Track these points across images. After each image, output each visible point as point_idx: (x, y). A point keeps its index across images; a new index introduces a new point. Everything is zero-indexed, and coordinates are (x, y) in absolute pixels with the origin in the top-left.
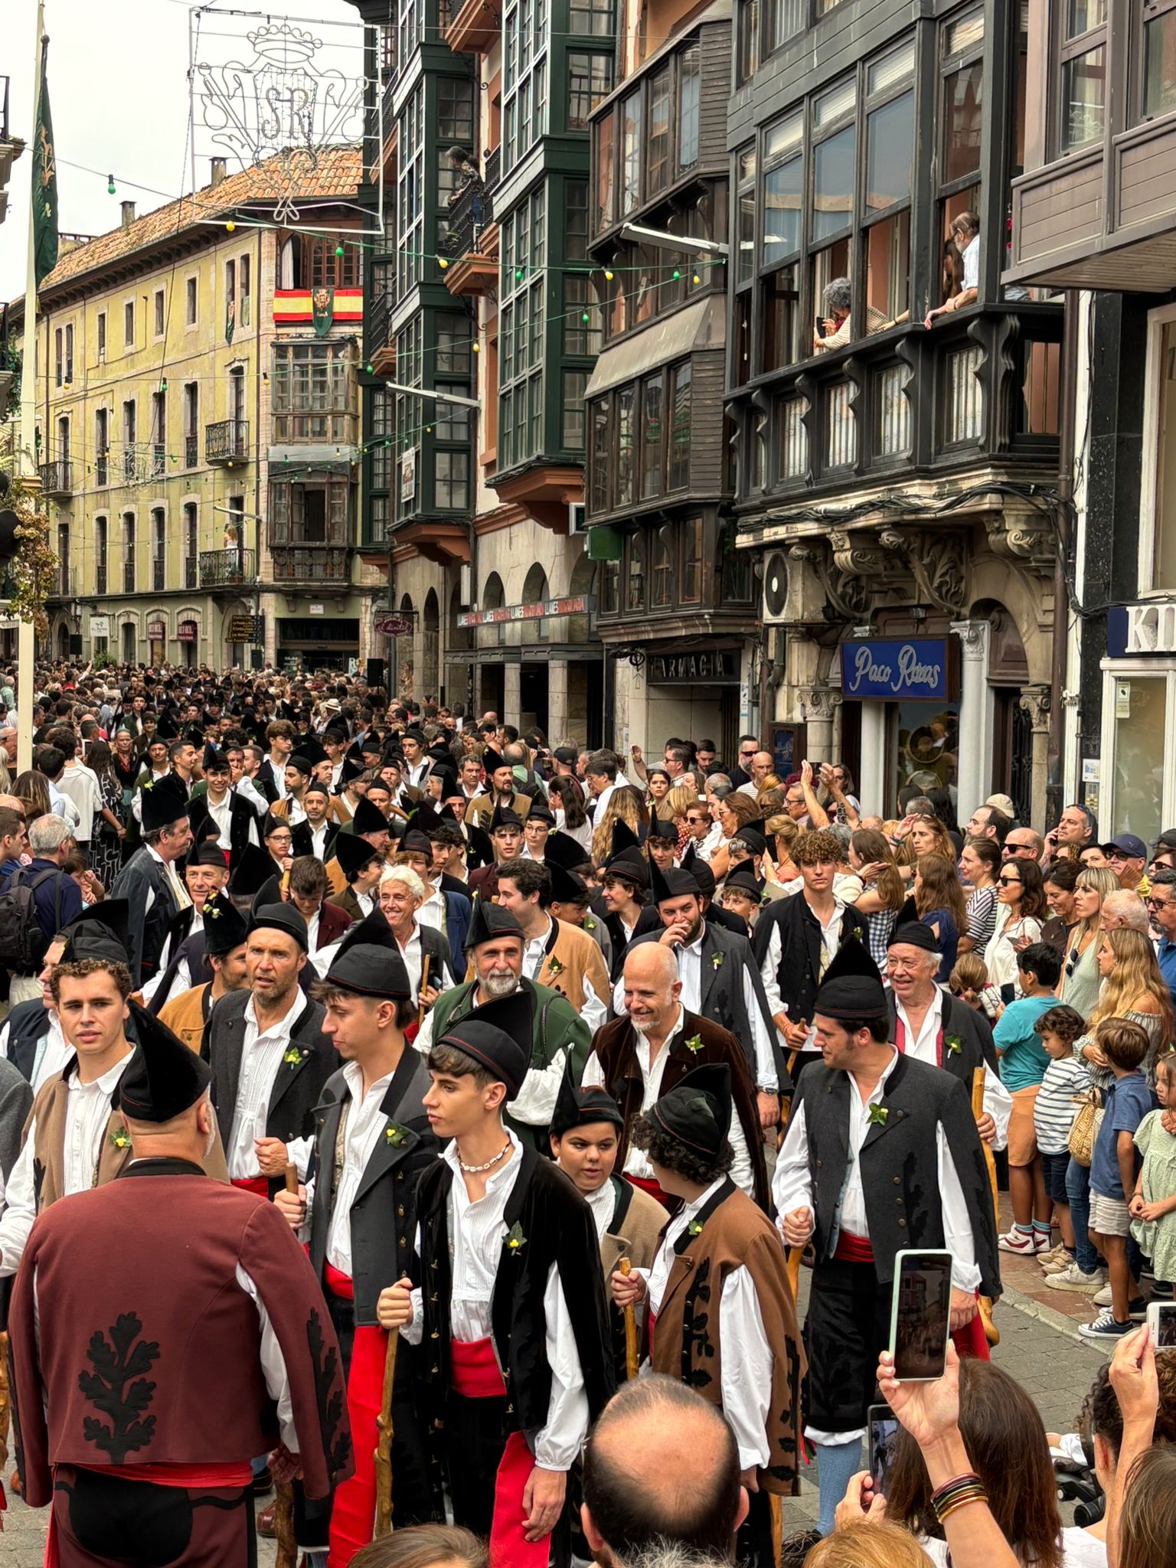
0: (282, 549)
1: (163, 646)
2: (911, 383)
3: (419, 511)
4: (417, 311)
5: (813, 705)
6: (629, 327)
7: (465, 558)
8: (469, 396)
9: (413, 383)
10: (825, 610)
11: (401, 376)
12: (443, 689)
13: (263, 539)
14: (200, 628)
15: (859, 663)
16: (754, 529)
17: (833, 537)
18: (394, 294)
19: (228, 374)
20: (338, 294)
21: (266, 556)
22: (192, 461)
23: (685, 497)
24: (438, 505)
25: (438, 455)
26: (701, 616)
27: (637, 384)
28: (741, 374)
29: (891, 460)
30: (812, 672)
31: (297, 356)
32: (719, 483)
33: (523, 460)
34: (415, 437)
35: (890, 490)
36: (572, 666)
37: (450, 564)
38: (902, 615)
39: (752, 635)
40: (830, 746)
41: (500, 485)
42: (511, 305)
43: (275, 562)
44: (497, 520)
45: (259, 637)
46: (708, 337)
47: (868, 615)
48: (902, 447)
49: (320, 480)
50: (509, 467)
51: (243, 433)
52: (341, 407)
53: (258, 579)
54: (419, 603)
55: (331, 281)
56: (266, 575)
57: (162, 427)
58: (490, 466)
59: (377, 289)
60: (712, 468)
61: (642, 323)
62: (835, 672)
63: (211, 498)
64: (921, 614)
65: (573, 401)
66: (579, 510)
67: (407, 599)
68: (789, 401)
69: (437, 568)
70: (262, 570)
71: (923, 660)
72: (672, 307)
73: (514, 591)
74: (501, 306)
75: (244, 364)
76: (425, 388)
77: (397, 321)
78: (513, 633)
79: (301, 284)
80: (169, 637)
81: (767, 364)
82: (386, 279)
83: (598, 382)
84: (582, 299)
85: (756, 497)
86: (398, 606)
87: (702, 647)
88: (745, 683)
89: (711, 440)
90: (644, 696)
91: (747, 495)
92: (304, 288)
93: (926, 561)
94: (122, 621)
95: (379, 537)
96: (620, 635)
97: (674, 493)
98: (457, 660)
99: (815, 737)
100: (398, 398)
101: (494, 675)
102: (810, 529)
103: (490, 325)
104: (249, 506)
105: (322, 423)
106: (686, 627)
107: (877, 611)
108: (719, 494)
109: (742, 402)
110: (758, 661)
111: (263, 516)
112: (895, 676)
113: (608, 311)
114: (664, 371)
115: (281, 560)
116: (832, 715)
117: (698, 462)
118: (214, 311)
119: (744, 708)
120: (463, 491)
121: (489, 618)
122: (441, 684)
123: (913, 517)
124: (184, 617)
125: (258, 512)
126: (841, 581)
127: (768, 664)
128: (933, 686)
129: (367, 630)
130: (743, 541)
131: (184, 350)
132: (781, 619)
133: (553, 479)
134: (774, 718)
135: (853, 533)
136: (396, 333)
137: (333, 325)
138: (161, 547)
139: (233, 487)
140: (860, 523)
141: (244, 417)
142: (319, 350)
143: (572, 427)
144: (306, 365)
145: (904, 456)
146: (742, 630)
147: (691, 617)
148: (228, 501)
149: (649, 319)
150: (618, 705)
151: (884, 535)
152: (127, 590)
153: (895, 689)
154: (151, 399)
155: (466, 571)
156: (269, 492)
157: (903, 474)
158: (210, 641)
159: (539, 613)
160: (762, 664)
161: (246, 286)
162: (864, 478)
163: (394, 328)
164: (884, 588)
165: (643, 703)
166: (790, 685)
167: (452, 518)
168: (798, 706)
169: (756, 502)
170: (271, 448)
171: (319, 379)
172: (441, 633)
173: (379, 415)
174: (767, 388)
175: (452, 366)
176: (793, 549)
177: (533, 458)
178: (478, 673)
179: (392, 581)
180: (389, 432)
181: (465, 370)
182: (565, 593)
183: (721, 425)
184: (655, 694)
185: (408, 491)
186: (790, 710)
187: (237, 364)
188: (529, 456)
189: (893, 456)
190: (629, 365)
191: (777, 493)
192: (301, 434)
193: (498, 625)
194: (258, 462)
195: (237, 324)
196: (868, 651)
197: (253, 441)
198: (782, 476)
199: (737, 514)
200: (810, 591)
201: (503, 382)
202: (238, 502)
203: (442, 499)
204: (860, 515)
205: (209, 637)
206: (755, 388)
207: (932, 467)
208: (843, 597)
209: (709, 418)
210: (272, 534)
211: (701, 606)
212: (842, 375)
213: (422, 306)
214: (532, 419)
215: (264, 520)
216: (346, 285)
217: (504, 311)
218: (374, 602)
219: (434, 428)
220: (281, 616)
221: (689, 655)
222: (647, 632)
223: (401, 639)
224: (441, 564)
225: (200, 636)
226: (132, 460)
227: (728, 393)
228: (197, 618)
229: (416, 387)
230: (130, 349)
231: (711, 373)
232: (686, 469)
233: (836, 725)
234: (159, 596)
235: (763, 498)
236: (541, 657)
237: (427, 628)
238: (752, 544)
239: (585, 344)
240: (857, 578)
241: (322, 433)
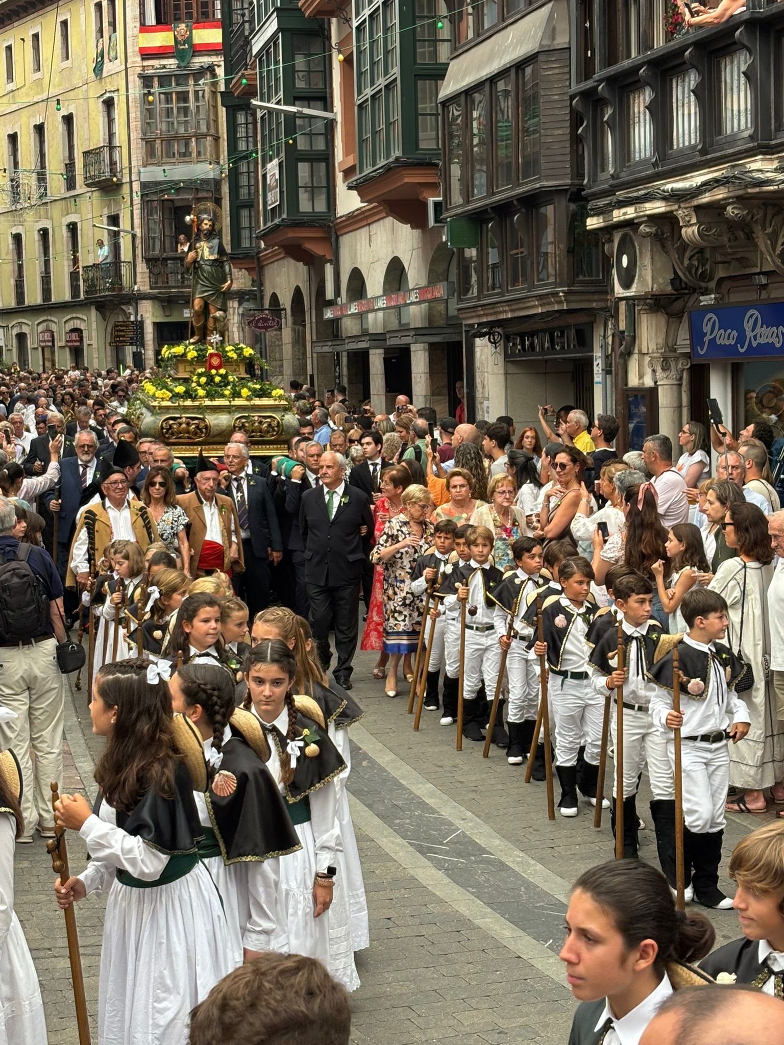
0: (156, 260)
1: (53, 353)
2: (751, 67)
3: (284, 216)
4: (275, 34)
5: (663, 369)
6: (477, 34)
7: (328, 257)
8: (326, 110)
9: (274, 100)
10: (672, 282)
11: (262, 95)
12: (312, 376)
13: (139, 252)
14: (85, 334)
15: (707, 329)
16: (603, 211)
17: (680, 213)
18: (251, 22)
19: (100, 104)
20: (196, 28)
21: (142, 267)
22: (71, 184)
23: (538, 185)
24: (301, 210)
25: (300, 165)
26: (557, 293)
27: (487, 85)
28: (586, 70)
29: (733, 139)
30: (661, 340)
31: (161, 86)
32: (569, 171)
33: (382, 162)
34: (278, 148)
35: (733, 167)
36: (433, 348)
37: (314, 264)
38: (747, 282)
39: (602, 309)
40: (680, 407)
41: (359, 187)
42: (365, 21)
43: (150, 272)
44: (357, 220)
45: (139, 340)
46: (554, 39)
47: (713, 285)
48: (743, 127)
49: (187, 197)
50: (368, 170)
51: (116, 157)
52: (203, 129)
53: (136, 288)
54: (286, 300)
55: (190, 16)
56: (143, 284)
57: (42, 155)
58: (348, 173)
59: (237, 18)
60: (562, 158)
61: (489, 29)
62: (683, 340)
63: (90, 216)
64: (764, 281)
65: (425, 106)
66: (437, 205)
67: (274, 297)
68: (633, 91)
69: (302, 268)
70: (138, 280)
71: (767, 323)
72: (517, 13)
73: (375, 284)
74: (355, 24)
75: (115, 95)
76: (285, 104)
77: (257, 45)
78: (376, 321)
79: (162, 21)
80: (58, 344)
81: (611, 58)
82: (243, 9)
83: (449, 87)
84: (429, 11)
85: (603, 182)
86: (267, 304)
87: (555, 324)
88: (598, 354)
89: (560, 132)
90: (502, 372)
91: (595, 181)
92: (166, 23)
93: (769, 230)
94: (15, 331)
95: (246, 244)
96: (479, 316)
97: (526, 183)
98: (326, 349)
99: (665, 399)
100: (259, 114)
101: (360, 360)
102: (657, 207)
103: (344, 42)
104: (125, 223)
105: (187, 145)
106: (541, 305)
107: (721, 280)
108: (569, 182)
109: (588, 96)
110: (610, 332)
111: (138, 231)
112: (741, 339)
113: (456, 20)
114: (513, 71)
115: (156, 271)
116: (681, 379)
117: (548, 152)
118: (85, 50)
119: (598, 377)
120: (324, 197)
121: (354, 309)
122: (309, 372)
123: (757, 190)
124: (70, 325)
125: (133, 228)
126: (688, 254)
127: (619, 336)
128: (778, 345)
129: (235, 329)
130: (593, 223)
131: (59, 85)
132: (631, 293)
133: (411, 178)
134: (626, 385)
135: (698, 209)
136: (256, 56)
137: (193, 56)
138: (47, 263)
139: (109, 207)
140: (706, 198)
141: (117, 143)
142: (181, 79)
143: (425, 130)
144: (171, 93)
145: (746, 134)
146: (594, 305)
147: (547, 295)
148: (105, 220)
149: (495, 26)
150: (478, 380)
151: (729, 208)
152: (18, 303)
153: (742, 351)
154: (32, 130)
155: (329, 269)
156: (142, 209)
157: (746, 151)
158: (95, 346)
159: (401, 302)
160: (613, 335)
161: (113, 24)
162: (709, 157)
163: (255, 51)
164: (728, 258)
165: (502, 378)
166: (640, 352)
167: (313, 221)
168: (648, 371)
169: (606, 186)
170: (142, 170)
171: (182, 105)
172: (308, 326)
173: (241, 132)
174: (611, 80)
175: (309, 82)
176: (642, 227)
177: (391, 159)
178: (344, 360)
179: (259, 282)
180: (251, 148)
181: (321, 86)
182: (423, 282)
183: (568, 118)
184: (512, 369)
185: (273, 198)
186: (641, 376)
187: (108, 95)
188: (387, 158)
189: (733, 135)
190: (480, 67)
191: (625, 177)
192: (168, 156)
193: (361, 316)
194: (131, 182)
195: (106, 60)
196: (715, 317)
197: (126, 163)
198: (629, 160)
199: (586, 199)
200: (658, 265)
201: (360, 93)
202: (114, 220)
203: (305, 206)
204: (705, 191)
205: (94, 342)
206: (600, 81)
207: (773, 142)
208: (689, 268)
209: (556, 112)
210: (147, 248)
211: (556, 284)
212: (684, 63)
213: (280, 29)
214: (389, 124)
215: (139, 234)
216: (204, 18)
217: (358, 28)
218: (240, 304)
219: (295, 140)
220: (158, 321)
221: (544, 331)
222: (506, 312)
223: (270, 335)
224: (305, 264)
225: (86, 341)
226: (18, 186)
227: (575, 88)
228: (82, 326)
229: (278, 103)
230: (11, 86)
231: (557, 71)
232: (536, 162)
233: (685, 388)
234: (48, 308)
235: (611, 182)
236: (405, 340)
237: (294, 323)
238: (602, 225)
239: (435, 53)
240: (701, 251)
241: (186, 154)
